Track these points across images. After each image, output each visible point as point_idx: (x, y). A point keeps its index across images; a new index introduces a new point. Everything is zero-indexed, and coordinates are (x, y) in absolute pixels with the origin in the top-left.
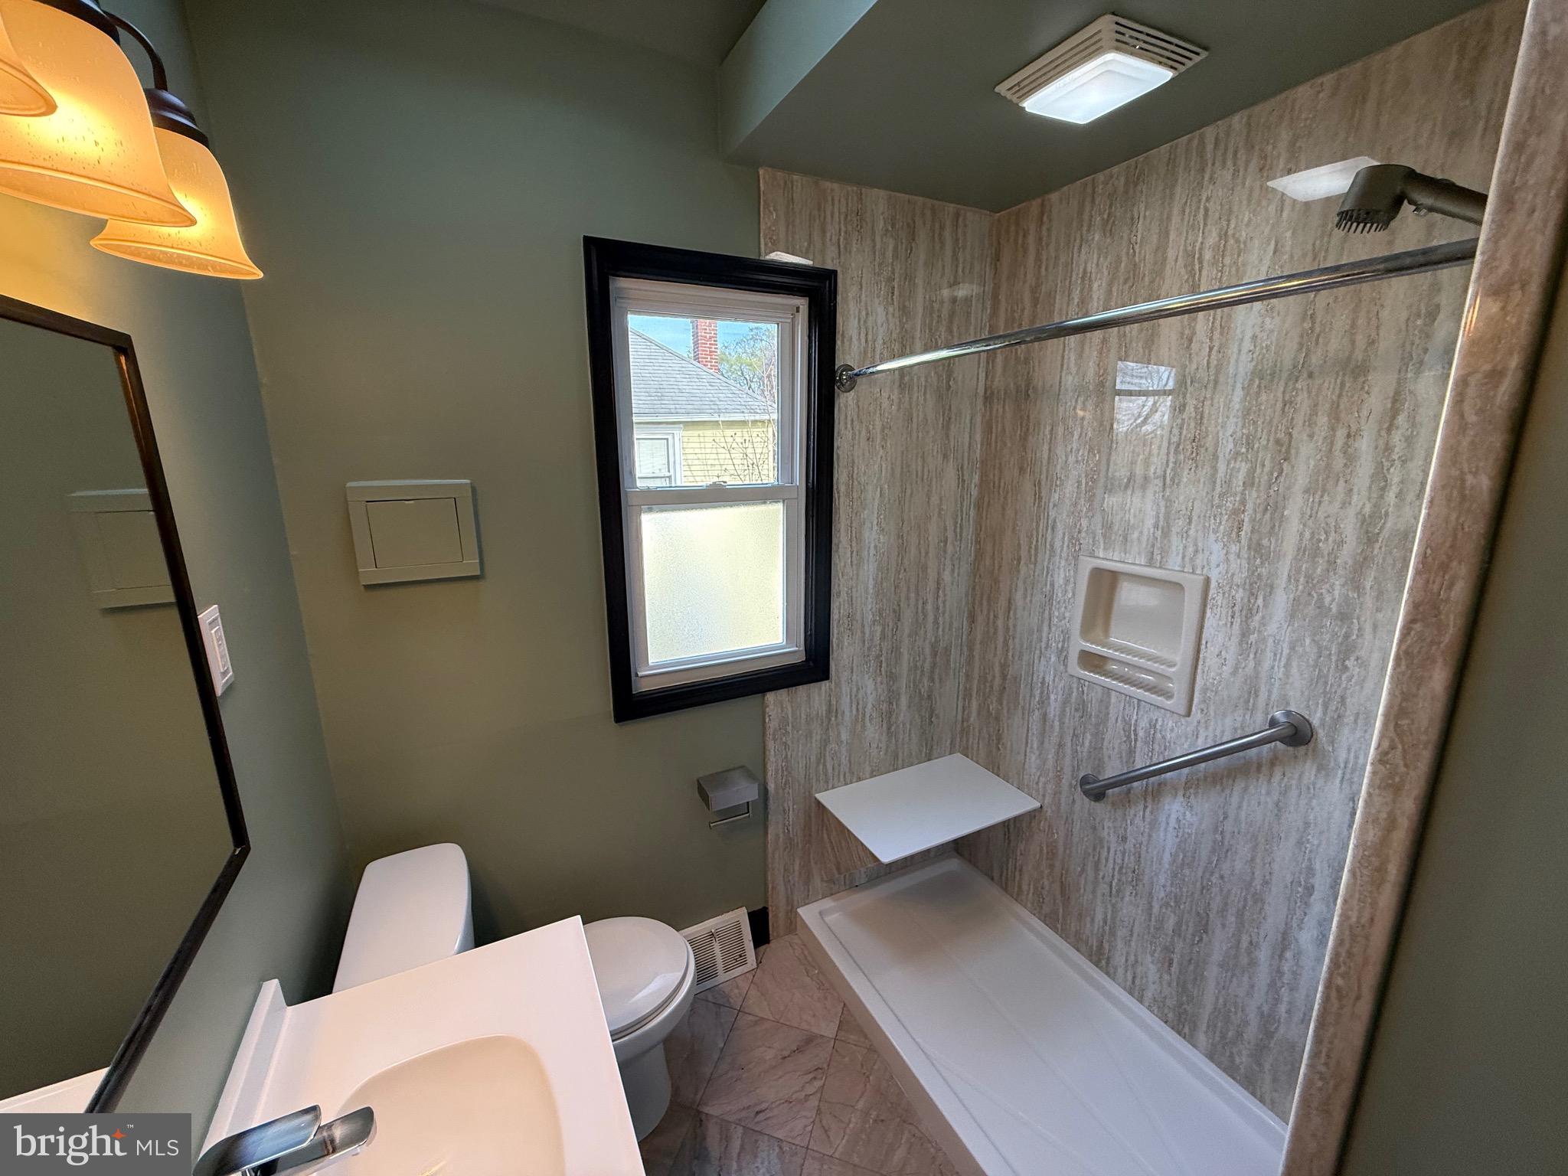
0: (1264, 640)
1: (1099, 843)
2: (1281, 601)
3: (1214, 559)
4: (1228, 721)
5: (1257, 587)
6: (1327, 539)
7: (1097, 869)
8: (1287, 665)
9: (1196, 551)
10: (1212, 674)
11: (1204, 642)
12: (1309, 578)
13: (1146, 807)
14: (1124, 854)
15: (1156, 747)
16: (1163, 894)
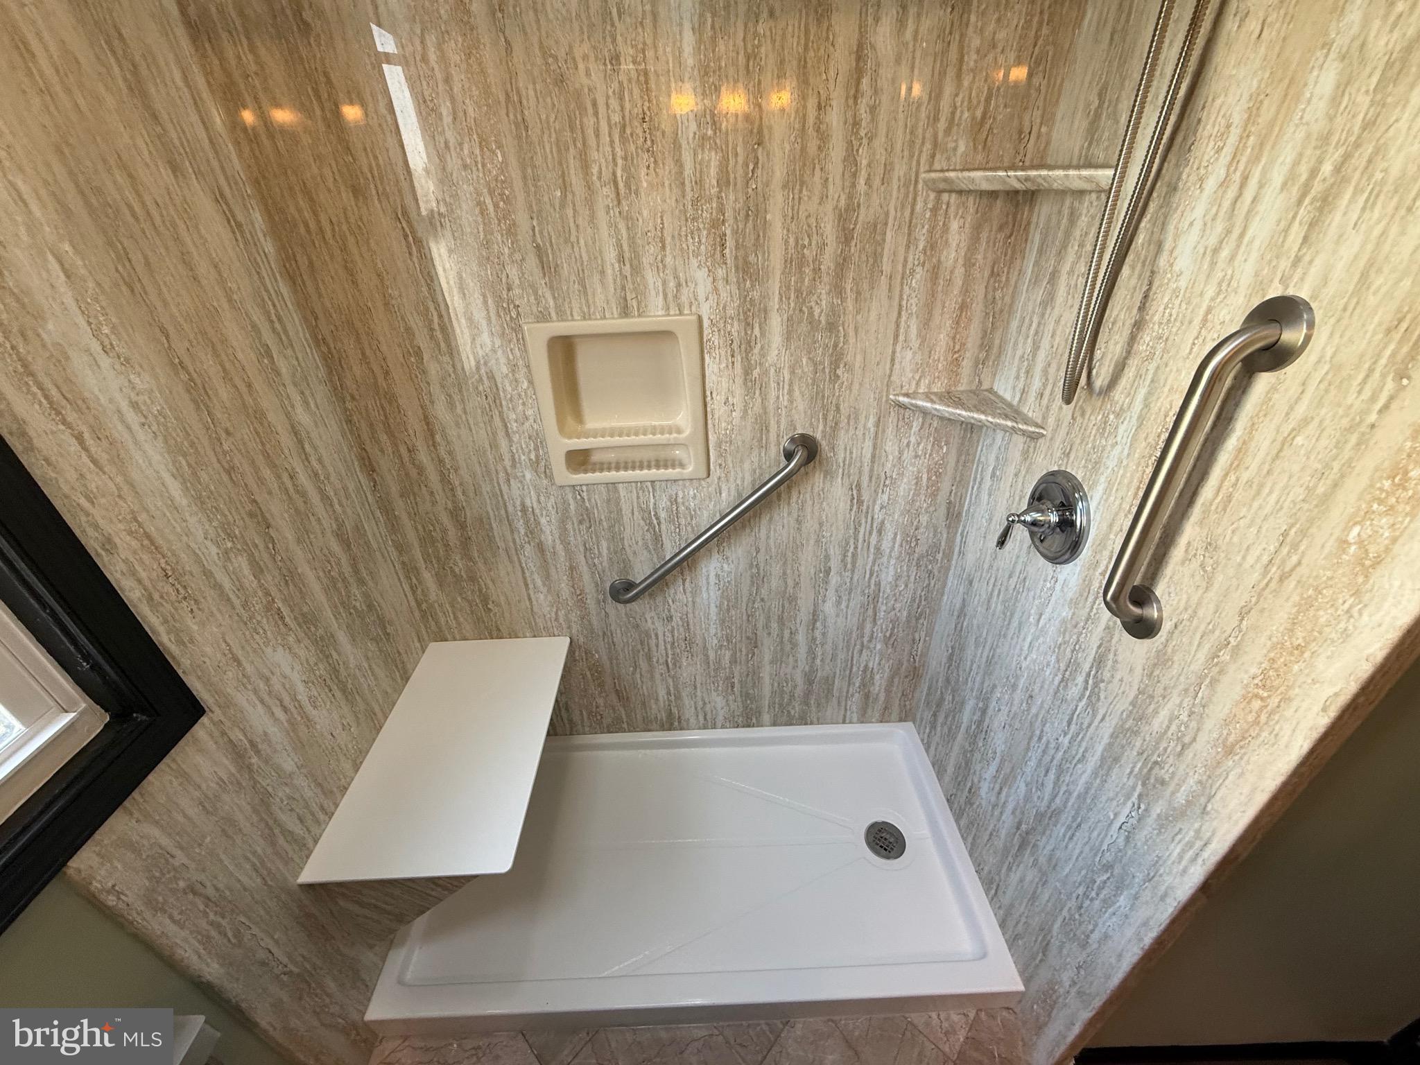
0: (766, 372)
1: (644, 637)
2: (776, 323)
3: (702, 291)
4: (747, 466)
5: (751, 314)
6: (810, 244)
7: (649, 658)
8: (790, 392)
9: (679, 285)
10: (724, 425)
11: (708, 393)
12: (798, 292)
13: (684, 581)
14: (672, 632)
15: (683, 521)
16: (715, 641)
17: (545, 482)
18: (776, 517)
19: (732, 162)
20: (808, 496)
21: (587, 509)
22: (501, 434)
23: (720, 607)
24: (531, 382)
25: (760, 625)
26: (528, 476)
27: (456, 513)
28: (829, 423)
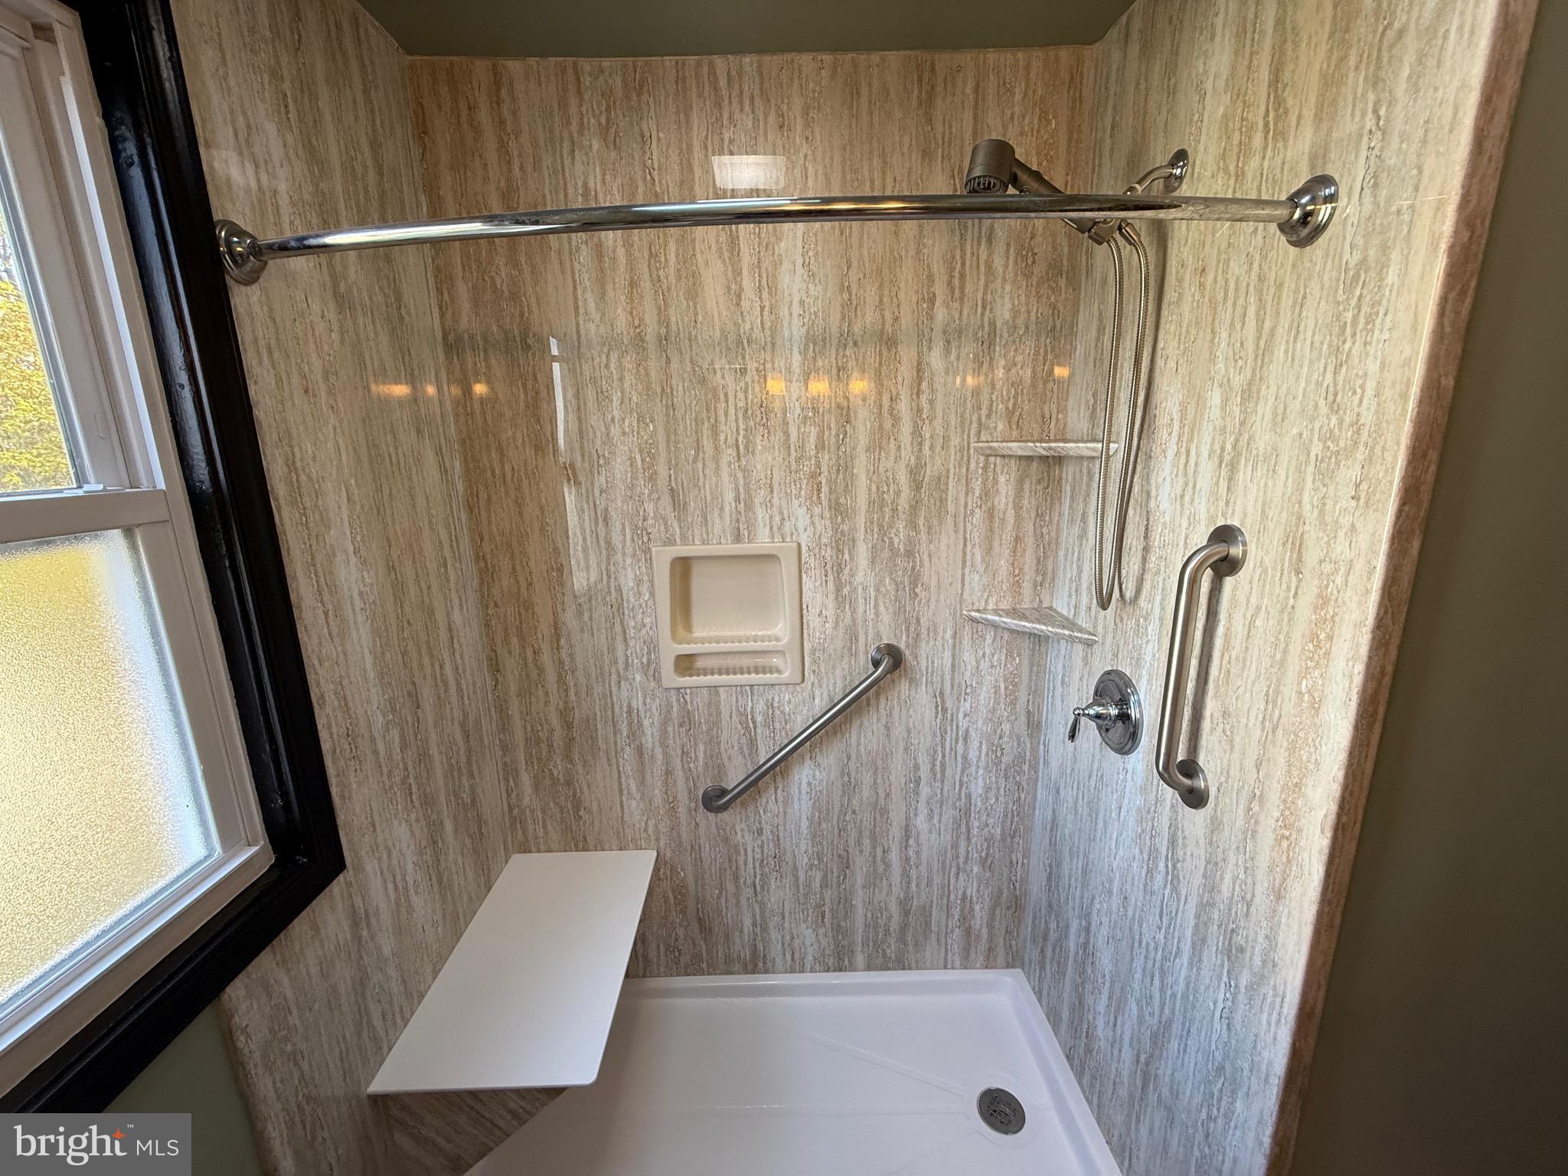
0: (855, 590)
1: (733, 850)
2: (863, 551)
3: (801, 526)
4: (838, 672)
5: (842, 542)
6: (889, 491)
7: (736, 877)
8: (876, 606)
9: (783, 519)
10: (818, 634)
11: (805, 606)
12: (881, 526)
13: (776, 789)
14: (762, 847)
15: (777, 725)
16: (806, 860)
17: (652, 684)
18: (866, 723)
19: (827, 434)
20: (895, 702)
21: (689, 712)
22: (619, 639)
23: (811, 820)
24: (652, 594)
25: (852, 842)
26: (638, 678)
27: (565, 714)
28: (911, 635)
